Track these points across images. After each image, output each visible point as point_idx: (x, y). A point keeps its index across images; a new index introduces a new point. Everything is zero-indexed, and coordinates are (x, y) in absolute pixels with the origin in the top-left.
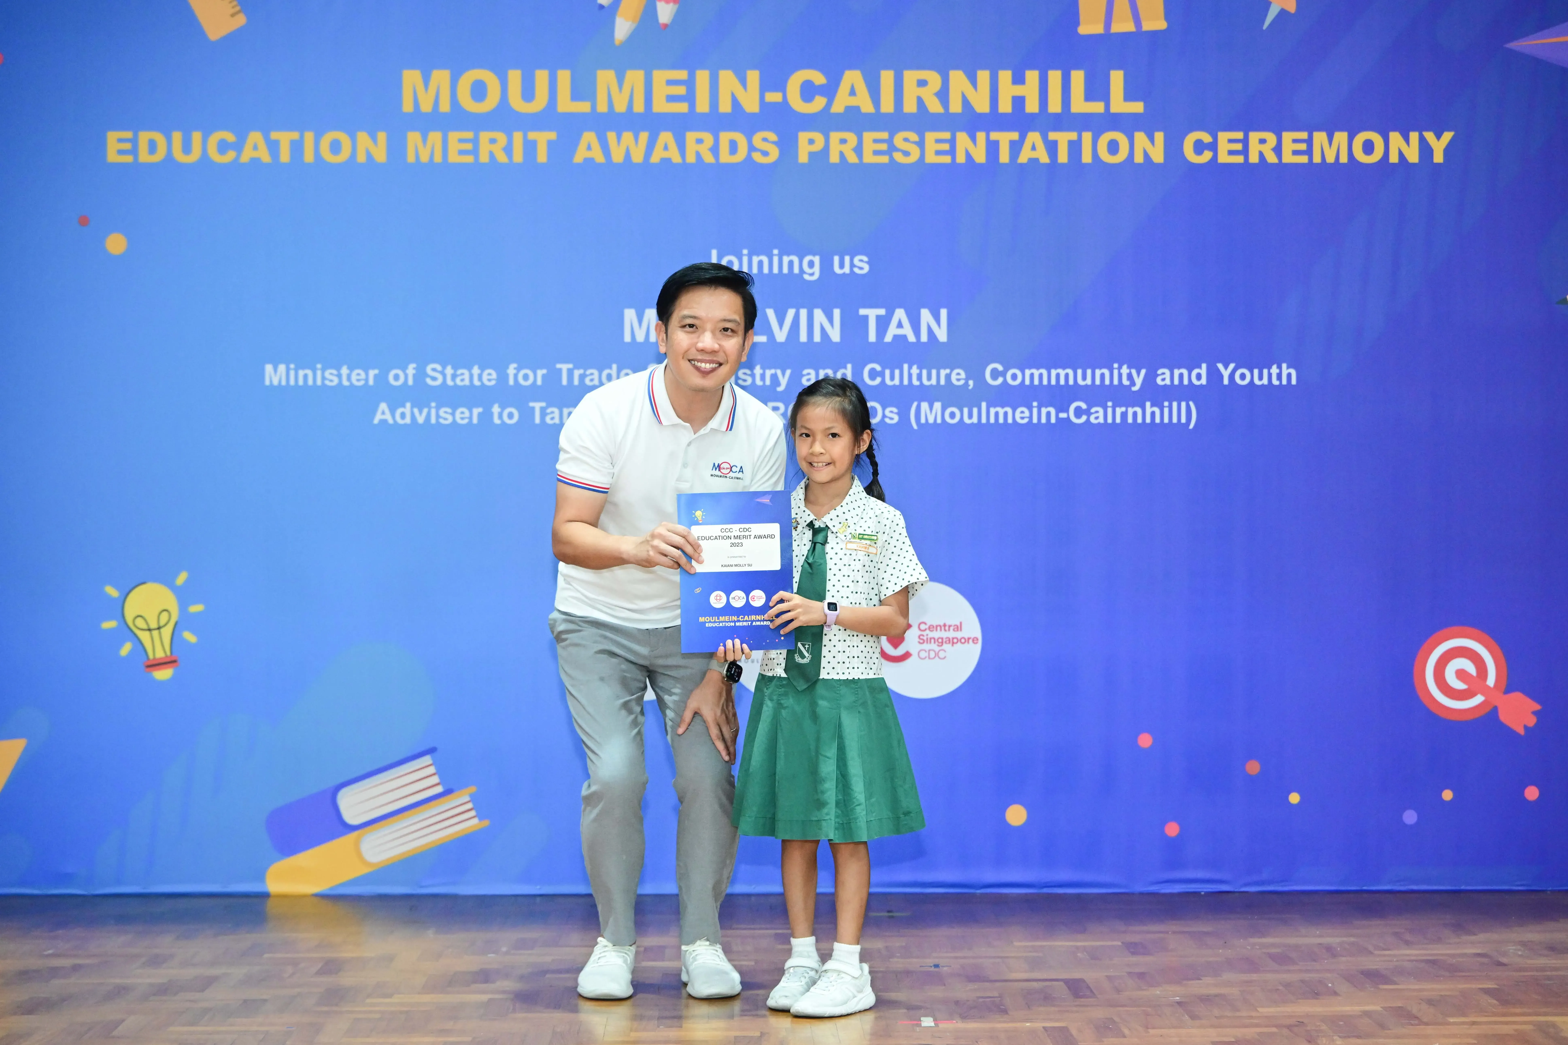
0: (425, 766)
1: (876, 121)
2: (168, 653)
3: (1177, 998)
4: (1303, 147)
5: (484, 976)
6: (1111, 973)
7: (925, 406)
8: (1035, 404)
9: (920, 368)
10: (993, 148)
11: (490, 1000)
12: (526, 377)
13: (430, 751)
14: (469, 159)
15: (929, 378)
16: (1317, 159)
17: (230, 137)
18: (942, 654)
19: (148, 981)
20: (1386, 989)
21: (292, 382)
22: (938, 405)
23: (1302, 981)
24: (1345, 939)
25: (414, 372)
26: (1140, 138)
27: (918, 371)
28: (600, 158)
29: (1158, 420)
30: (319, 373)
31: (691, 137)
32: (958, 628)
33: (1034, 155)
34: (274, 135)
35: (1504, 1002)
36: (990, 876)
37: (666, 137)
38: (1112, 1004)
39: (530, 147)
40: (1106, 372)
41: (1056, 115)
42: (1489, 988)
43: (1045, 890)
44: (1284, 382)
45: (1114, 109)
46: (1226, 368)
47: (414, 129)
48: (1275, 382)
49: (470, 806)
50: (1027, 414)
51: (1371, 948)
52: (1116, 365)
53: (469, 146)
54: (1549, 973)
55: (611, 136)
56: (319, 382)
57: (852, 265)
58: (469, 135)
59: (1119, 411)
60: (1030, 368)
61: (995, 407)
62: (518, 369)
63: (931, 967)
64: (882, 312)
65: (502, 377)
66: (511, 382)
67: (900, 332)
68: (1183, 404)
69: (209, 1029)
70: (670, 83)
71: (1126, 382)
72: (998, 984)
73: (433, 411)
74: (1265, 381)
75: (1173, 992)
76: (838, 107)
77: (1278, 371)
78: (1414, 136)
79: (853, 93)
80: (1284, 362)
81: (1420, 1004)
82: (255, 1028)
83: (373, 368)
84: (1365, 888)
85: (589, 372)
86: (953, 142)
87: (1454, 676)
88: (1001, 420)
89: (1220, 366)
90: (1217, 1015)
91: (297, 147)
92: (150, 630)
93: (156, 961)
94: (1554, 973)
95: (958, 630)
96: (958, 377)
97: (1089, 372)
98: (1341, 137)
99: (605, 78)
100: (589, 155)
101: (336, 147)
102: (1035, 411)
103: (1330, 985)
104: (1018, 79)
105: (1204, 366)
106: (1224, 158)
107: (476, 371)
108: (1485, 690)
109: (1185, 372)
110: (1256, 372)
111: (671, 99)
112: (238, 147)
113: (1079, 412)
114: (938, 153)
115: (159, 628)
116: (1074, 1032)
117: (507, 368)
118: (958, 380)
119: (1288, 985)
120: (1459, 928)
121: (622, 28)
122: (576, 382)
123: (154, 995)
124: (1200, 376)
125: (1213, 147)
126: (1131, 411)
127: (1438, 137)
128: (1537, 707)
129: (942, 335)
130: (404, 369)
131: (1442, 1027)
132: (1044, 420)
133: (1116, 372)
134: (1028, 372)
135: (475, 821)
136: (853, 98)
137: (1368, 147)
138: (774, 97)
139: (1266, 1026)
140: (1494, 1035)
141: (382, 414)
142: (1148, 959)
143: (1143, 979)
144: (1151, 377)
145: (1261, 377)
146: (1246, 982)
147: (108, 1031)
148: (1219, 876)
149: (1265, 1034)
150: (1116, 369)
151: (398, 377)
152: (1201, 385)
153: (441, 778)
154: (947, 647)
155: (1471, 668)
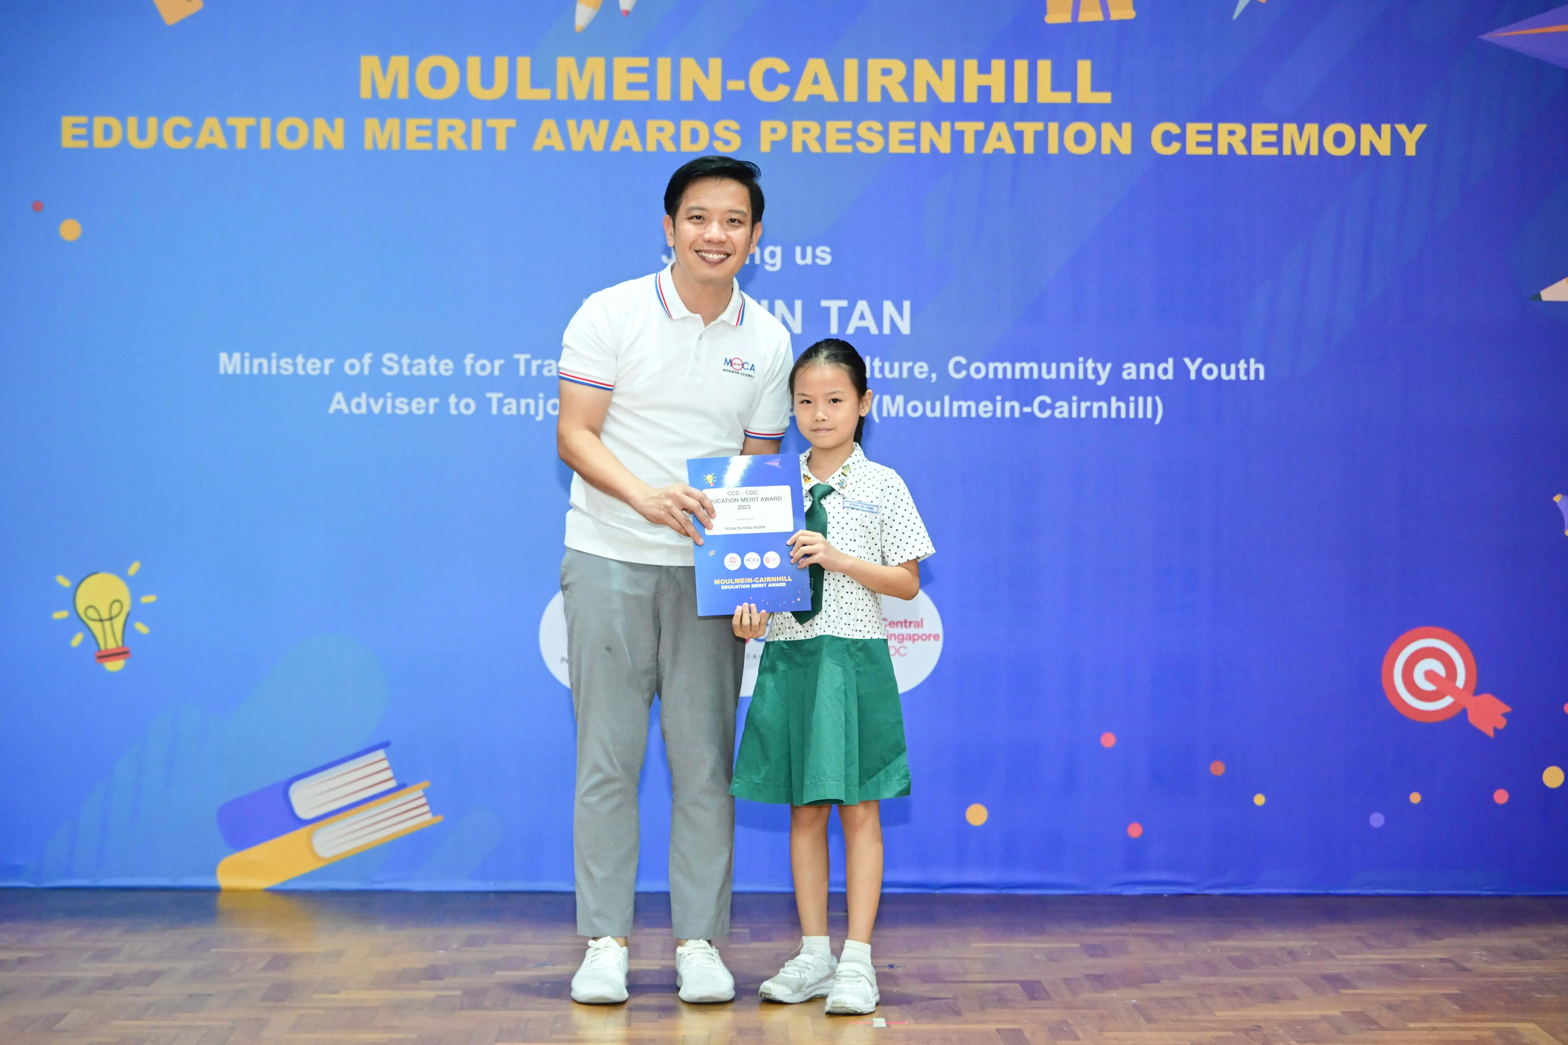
0: (378, 761)
1: (840, 110)
2: (120, 644)
3: (1134, 1001)
4: (1273, 138)
5: (433, 973)
6: (1068, 974)
7: (887, 399)
8: (999, 398)
9: (882, 360)
10: (958, 138)
11: (438, 996)
12: (483, 367)
13: (384, 745)
14: (428, 146)
15: (892, 371)
16: (1287, 151)
17: (186, 123)
18: (902, 651)
19: (94, 974)
20: (1347, 994)
21: (247, 371)
22: (900, 399)
23: (1262, 985)
24: (1305, 943)
25: (370, 361)
26: (1108, 128)
27: (880, 364)
28: (559, 146)
29: (1123, 415)
30: (274, 362)
31: (652, 125)
32: (919, 624)
33: (999, 145)
34: (231, 121)
35: (1465, 1008)
36: (949, 876)
37: (627, 125)
38: (1069, 1007)
39: (489, 134)
40: (1071, 366)
41: (1022, 105)
42: (1452, 994)
43: (1005, 891)
44: (1252, 377)
45: (1081, 99)
46: (1193, 362)
47: (371, 116)
48: (1243, 377)
49: (423, 801)
50: (991, 408)
51: (1333, 952)
52: (1081, 359)
53: (427, 133)
54: (1512, 979)
55: (571, 124)
56: (274, 371)
57: (814, 256)
58: (428, 122)
59: (1084, 405)
60: (994, 361)
61: (958, 400)
62: (476, 359)
63: (886, 967)
64: (844, 303)
65: (459, 367)
66: (468, 372)
67: (862, 324)
68: (1149, 399)
69: (152, 1023)
70: (631, 70)
71: (1091, 376)
72: (952, 985)
73: (389, 402)
74: (1233, 376)
75: (1131, 996)
76: (801, 96)
77: (1245, 366)
78: (1386, 128)
79: (816, 81)
80: (1252, 357)
81: (1380, 1009)
82: (199, 1023)
83: (329, 357)
84: (1331, 891)
85: (547, 362)
86: (917, 131)
87: (1423, 677)
88: (964, 414)
89: (1187, 361)
90: (1174, 1018)
91: (253, 133)
92: (101, 620)
93: (102, 955)
94: (1518, 979)
95: (919, 627)
96: (921, 370)
97: (1054, 366)
98: (1312, 129)
99: (566, 65)
100: (549, 142)
101: (292, 133)
102: (999, 405)
103: (1290, 989)
104: (985, 69)
105: (1171, 360)
106: (1192, 149)
107: (433, 360)
108: (1455, 691)
109: (1151, 366)
110: (1223, 366)
111: (632, 86)
112: (194, 133)
113: (1043, 407)
114: (903, 143)
115: (111, 619)
116: (1027, 1034)
117: (464, 358)
118: (921, 373)
119: (1247, 990)
120: (1424, 933)
121: (583, 15)
122: (534, 372)
123: (99, 988)
124: (1166, 370)
125: (1182, 138)
126: (1096, 405)
127: (1411, 130)
128: (1507, 709)
129: (905, 327)
130: (360, 358)
131: (1401, 1032)
132: (1007, 415)
133: (1081, 366)
134: (992, 366)
135: (429, 816)
136: (816, 87)
137: (1339, 139)
138: (736, 85)
139: (1223, 1030)
140: (1454, 1041)
141: (338, 402)
142: (1108, 960)
143: (1100, 981)
144: (1116, 372)
145: (1228, 372)
146: (1205, 986)
147: (50, 1024)
148: (1182, 878)
149: (1220, 1038)
150: (1081, 362)
151: (354, 367)
152: (1168, 380)
153: (394, 772)
154: (907, 643)
155: (1440, 669)
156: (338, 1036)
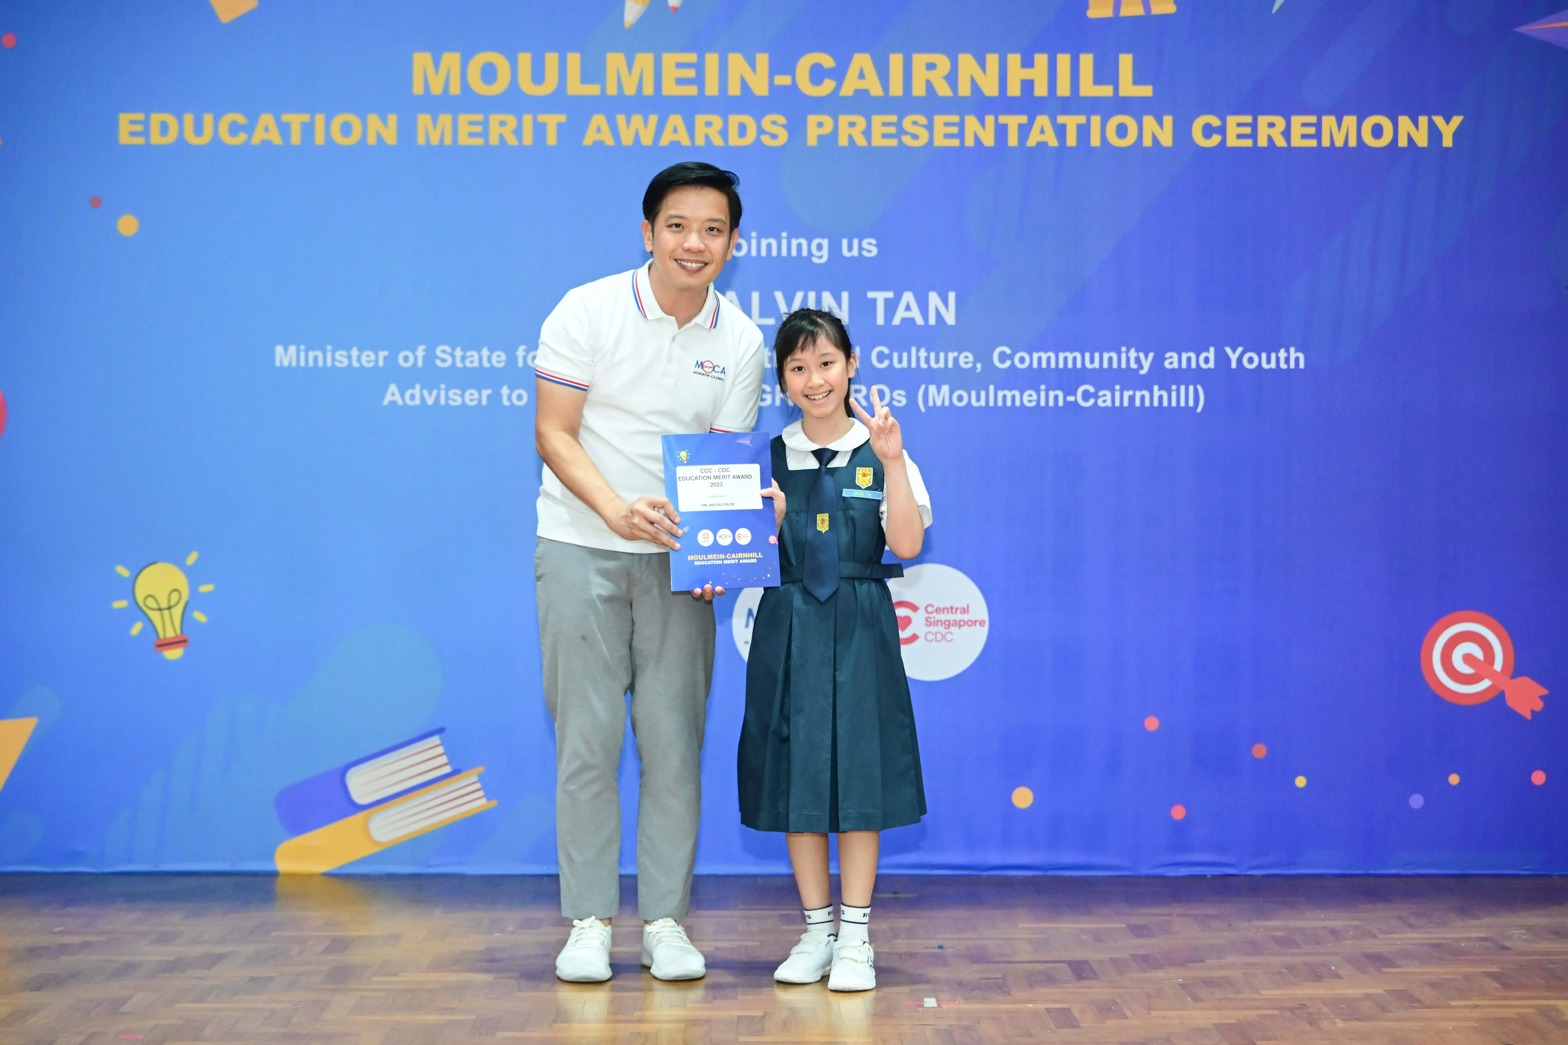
0: (434, 746)
1: (885, 104)
2: (179, 633)
3: (1180, 980)
4: (1312, 130)
5: (491, 956)
6: (1115, 955)
7: (932, 388)
8: (1043, 387)
9: (928, 351)
10: (1001, 131)
11: (495, 978)
13: (439, 731)
14: (479, 141)
15: (937, 361)
16: (1326, 143)
17: (241, 119)
18: (949, 637)
19: (157, 958)
20: (1391, 973)
21: (302, 364)
22: (945, 389)
23: (1305, 964)
24: (1347, 922)
25: (424, 353)
26: (1149, 121)
27: (926, 354)
28: (609, 141)
29: (1165, 404)
30: (329, 355)
31: (700, 120)
32: (965, 611)
33: (1042, 138)
34: (286, 117)
35: (1507, 986)
36: (995, 858)
37: (676, 120)
38: (1116, 986)
39: (540, 130)
40: (1114, 356)
41: (1065, 98)
42: (1492, 972)
43: (1050, 873)
44: (1292, 366)
45: (1123, 92)
46: (1234, 351)
47: (424, 112)
48: (1283, 366)
49: (478, 786)
50: (1035, 397)
51: (1375, 931)
52: (1124, 349)
53: (479, 129)
54: (1552, 958)
55: (621, 119)
56: (329, 364)
57: (861, 248)
58: (479, 117)
59: (1127, 394)
60: (1038, 351)
61: (1003, 389)
62: (527, 351)
63: (935, 948)
64: (890, 295)
65: (512, 358)
66: (520, 364)
67: (908, 315)
68: (1191, 388)
69: (215, 1006)
70: (679, 65)
71: (1133, 366)
72: (1001, 966)
73: (443, 393)
74: (1273, 365)
75: (1177, 975)
76: (847, 90)
77: (1286, 355)
78: (1423, 120)
79: (862, 76)
80: (1292, 346)
81: (1422, 987)
82: (261, 1006)
83: (383, 349)
84: (1371, 872)
86: (961, 125)
87: (1461, 661)
88: (1009, 403)
89: (1228, 350)
90: (1220, 997)
91: (308, 129)
92: (160, 609)
93: (164, 939)
94: (1559, 957)
95: (965, 613)
96: (966, 360)
97: (1097, 355)
98: (1350, 121)
99: (615, 61)
100: (599, 137)
101: (346, 129)
102: (1043, 394)
103: (1333, 968)
104: (1028, 63)
105: (1212, 349)
106: (1232, 141)
107: (485, 352)
108: (1492, 675)
109: (1193, 355)
110: (1264, 355)
111: (680, 82)
112: (250, 129)
113: (1086, 396)
114: (947, 136)
115: (169, 608)
116: (1076, 1013)
117: (516, 349)
118: (966, 363)
119: (1291, 968)
120: (1464, 911)
121: (632, 12)
123: (162, 972)
124: (1208, 359)
125: (1222, 130)
126: (1138, 394)
127: (1448, 121)
128: (1545, 692)
129: (950, 318)
130: (414, 351)
131: (1444, 1010)
132: (1051, 403)
133: (1124, 356)
134: (1036, 356)
135: (484, 801)
136: (862, 82)
137: (1377, 131)
138: (783, 80)
139: (1269, 1009)
140: (1496, 1019)
141: (392, 394)
142: (1153, 941)
143: (1146, 961)
144: (1159, 360)
145: (1269, 361)
146: (1249, 965)
147: (115, 1007)
148: (1223, 859)
149: (1266, 1016)
150: (1124, 352)
151: (408, 359)
152: (1209, 369)
153: (449, 758)
154: (953, 629)
155: (1478, 653)
156: (398, 1017)
